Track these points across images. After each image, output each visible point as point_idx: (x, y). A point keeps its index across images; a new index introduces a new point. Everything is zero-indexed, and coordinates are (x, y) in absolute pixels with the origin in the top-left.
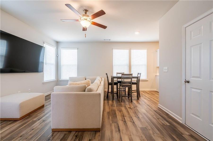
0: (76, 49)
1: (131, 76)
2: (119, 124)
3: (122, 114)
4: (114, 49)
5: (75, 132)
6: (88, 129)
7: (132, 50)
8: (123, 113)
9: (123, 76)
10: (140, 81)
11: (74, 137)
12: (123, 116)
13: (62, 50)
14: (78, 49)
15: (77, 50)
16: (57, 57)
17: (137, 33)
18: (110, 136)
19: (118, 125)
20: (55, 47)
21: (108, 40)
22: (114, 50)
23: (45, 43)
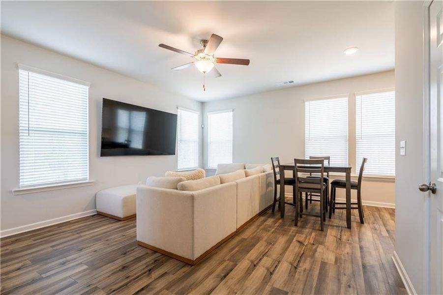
0: (231, 111)
1: (320, 165)
2: (238, 265)
3: (267, 251)
4: (307, 101)
5: (160, 254)
6: (177, 256)
7: (357, 97)
8: (269, 249)
9: (298, 165)
10: (362, 179)
11: (153, 261)
12: (263, 254)
13: (209, 116)
14: (233, 111)
15: (232, 113)
16: (203, 128)
17: (351, 52)
18: (200, 279)
19: (235, 267)
20: (199, 113)
21: (287, 83)
22: (307, 104)
23: (179, 108)
